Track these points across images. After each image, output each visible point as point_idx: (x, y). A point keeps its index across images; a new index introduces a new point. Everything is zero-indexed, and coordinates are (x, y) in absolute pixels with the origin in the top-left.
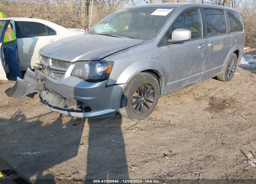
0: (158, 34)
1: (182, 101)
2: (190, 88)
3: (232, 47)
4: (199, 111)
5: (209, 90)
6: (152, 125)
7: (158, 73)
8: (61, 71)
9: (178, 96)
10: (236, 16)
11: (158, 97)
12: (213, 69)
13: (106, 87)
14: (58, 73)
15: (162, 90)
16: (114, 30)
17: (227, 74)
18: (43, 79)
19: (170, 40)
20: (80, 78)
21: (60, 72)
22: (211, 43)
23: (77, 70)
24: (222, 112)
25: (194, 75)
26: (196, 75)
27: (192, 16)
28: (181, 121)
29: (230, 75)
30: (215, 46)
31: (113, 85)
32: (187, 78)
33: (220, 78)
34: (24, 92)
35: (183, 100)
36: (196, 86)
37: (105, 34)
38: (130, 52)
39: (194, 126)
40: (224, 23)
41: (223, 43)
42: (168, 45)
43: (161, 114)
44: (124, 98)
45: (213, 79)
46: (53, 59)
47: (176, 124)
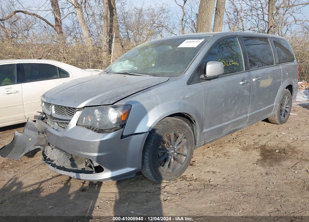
0: (187, 69)
1: (225, 153)
2: (234, 135)
3: (283, 81)
4: (249, 164)
5: (259, 136)
6: (187, 188)
7: (190, 117)
8: (65, 120)
9: (219, 145)
10: (285, 45)
11: (193, 148)
12: (261, 110)
13: (121, 138)
14: (62, 123)
15: (198, 139)
16: (135, 68)
17: (281, 115)
18: (43, 131)
19: (202, 76)
20: (88, 128)
21: (64, 122)
22: (257, 77)
23: (84, 118)
24: (279, 165)
25: (238, 118)
26: (241, 118)
27: (230, 47)
28: (225, 180)
29: (284, 116)
30: (261, 81)
31: (131, 135)
32: (228, 122)
33: (272, 120)
34: (24, 150)
35: (227, 150)
36: (243, 132)
37: (123, 73)
38: (152, 92)
39: (242, 186)
40: (270, 54)
41: (272, 78)
42: (200, 82)
43: (199, 171)
44: (146, 151)
45: (263, 122)
46: (56, 106)
47: (218, 185)
